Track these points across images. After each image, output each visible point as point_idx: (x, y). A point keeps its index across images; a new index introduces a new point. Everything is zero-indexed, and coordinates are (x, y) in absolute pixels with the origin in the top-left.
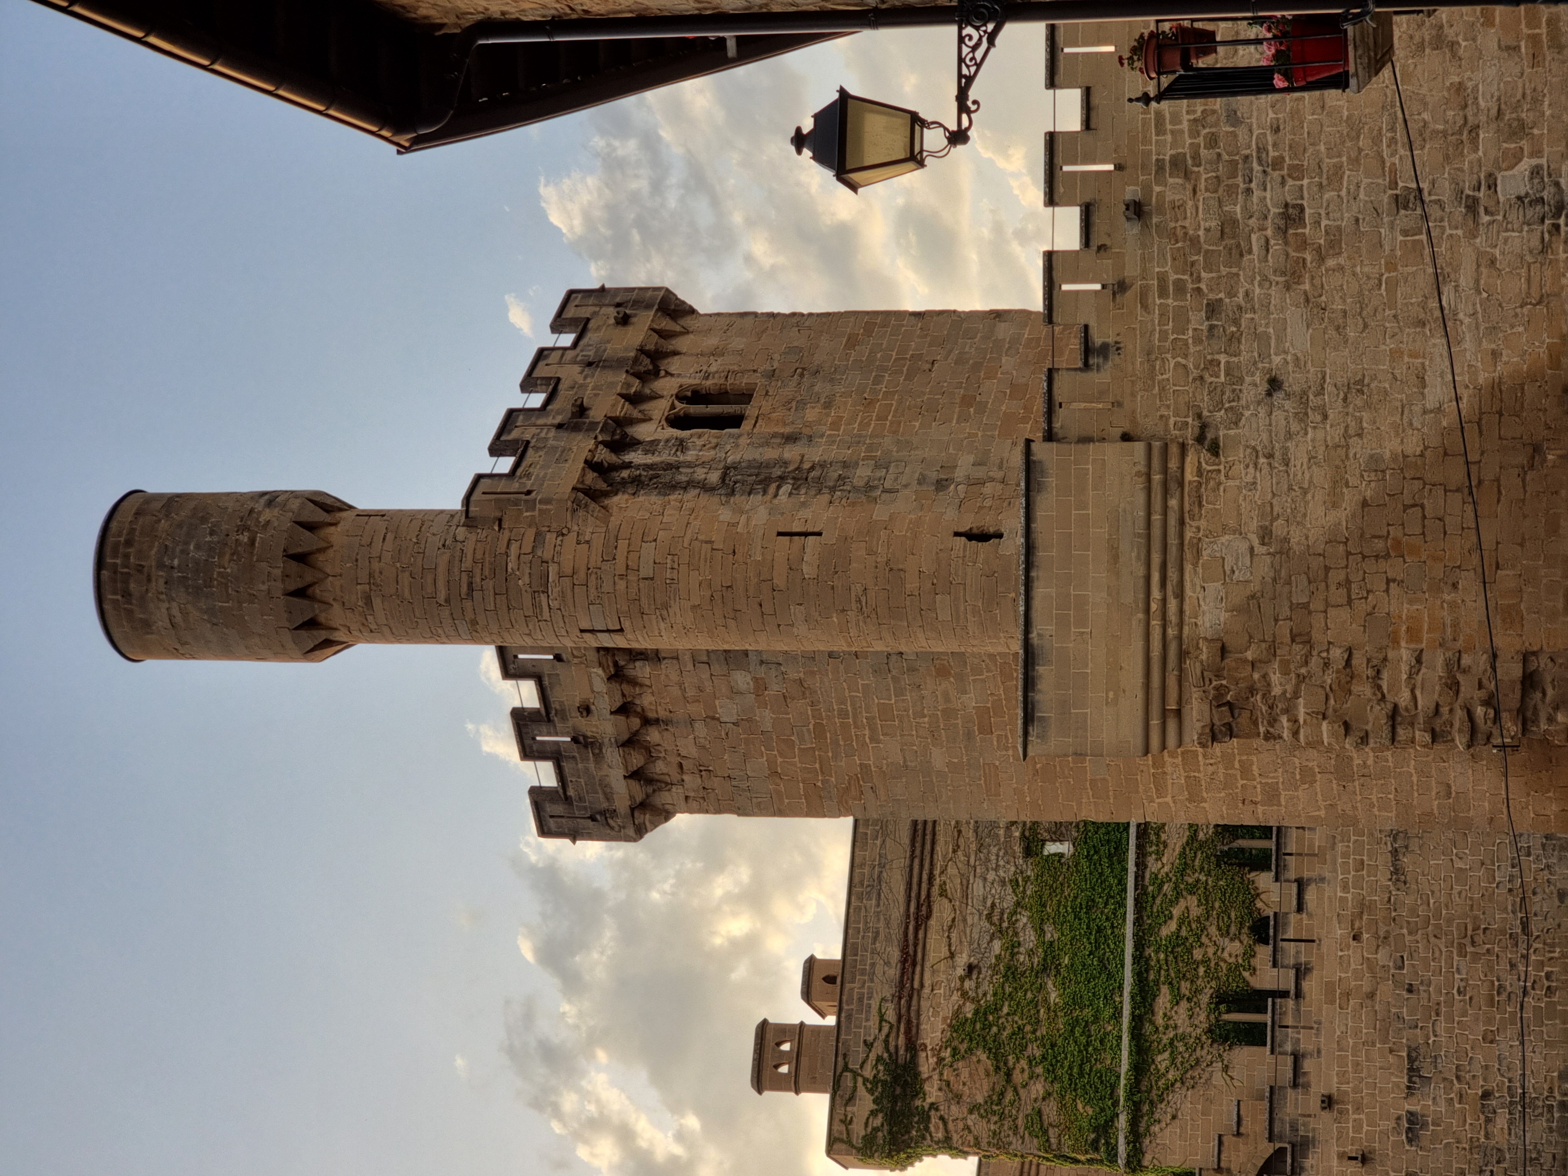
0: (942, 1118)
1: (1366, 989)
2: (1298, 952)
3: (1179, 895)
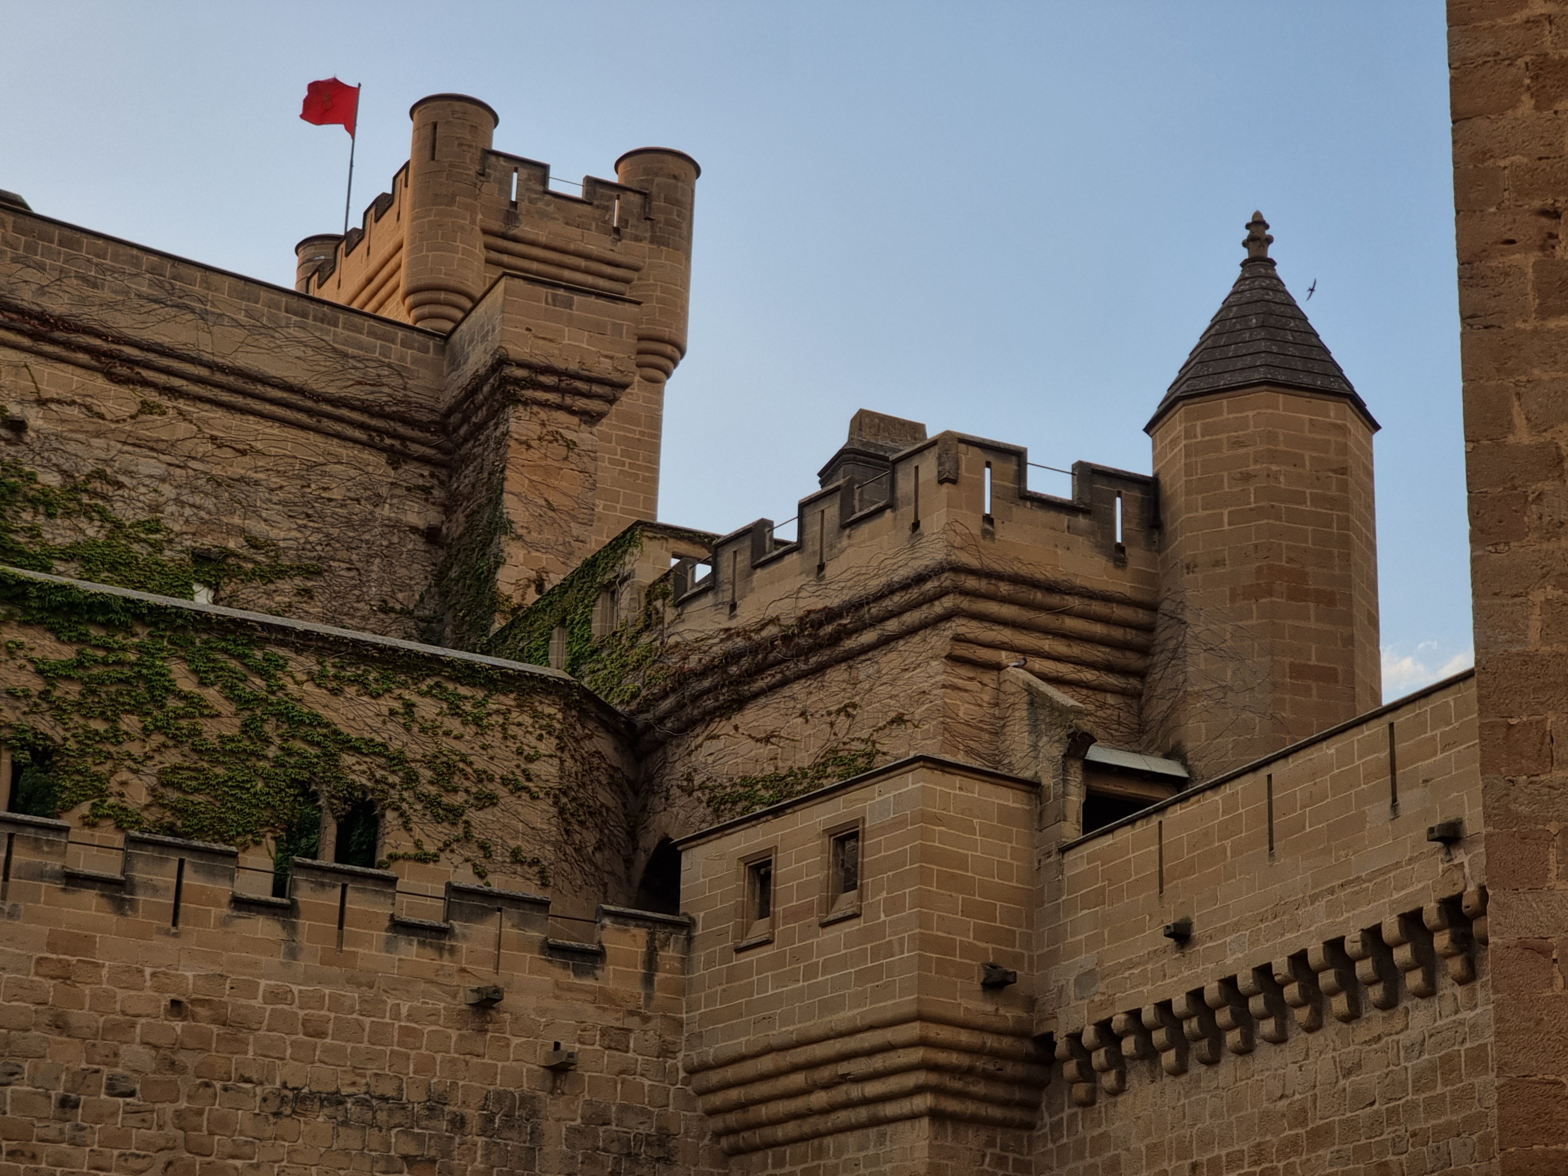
2: (155, 889)
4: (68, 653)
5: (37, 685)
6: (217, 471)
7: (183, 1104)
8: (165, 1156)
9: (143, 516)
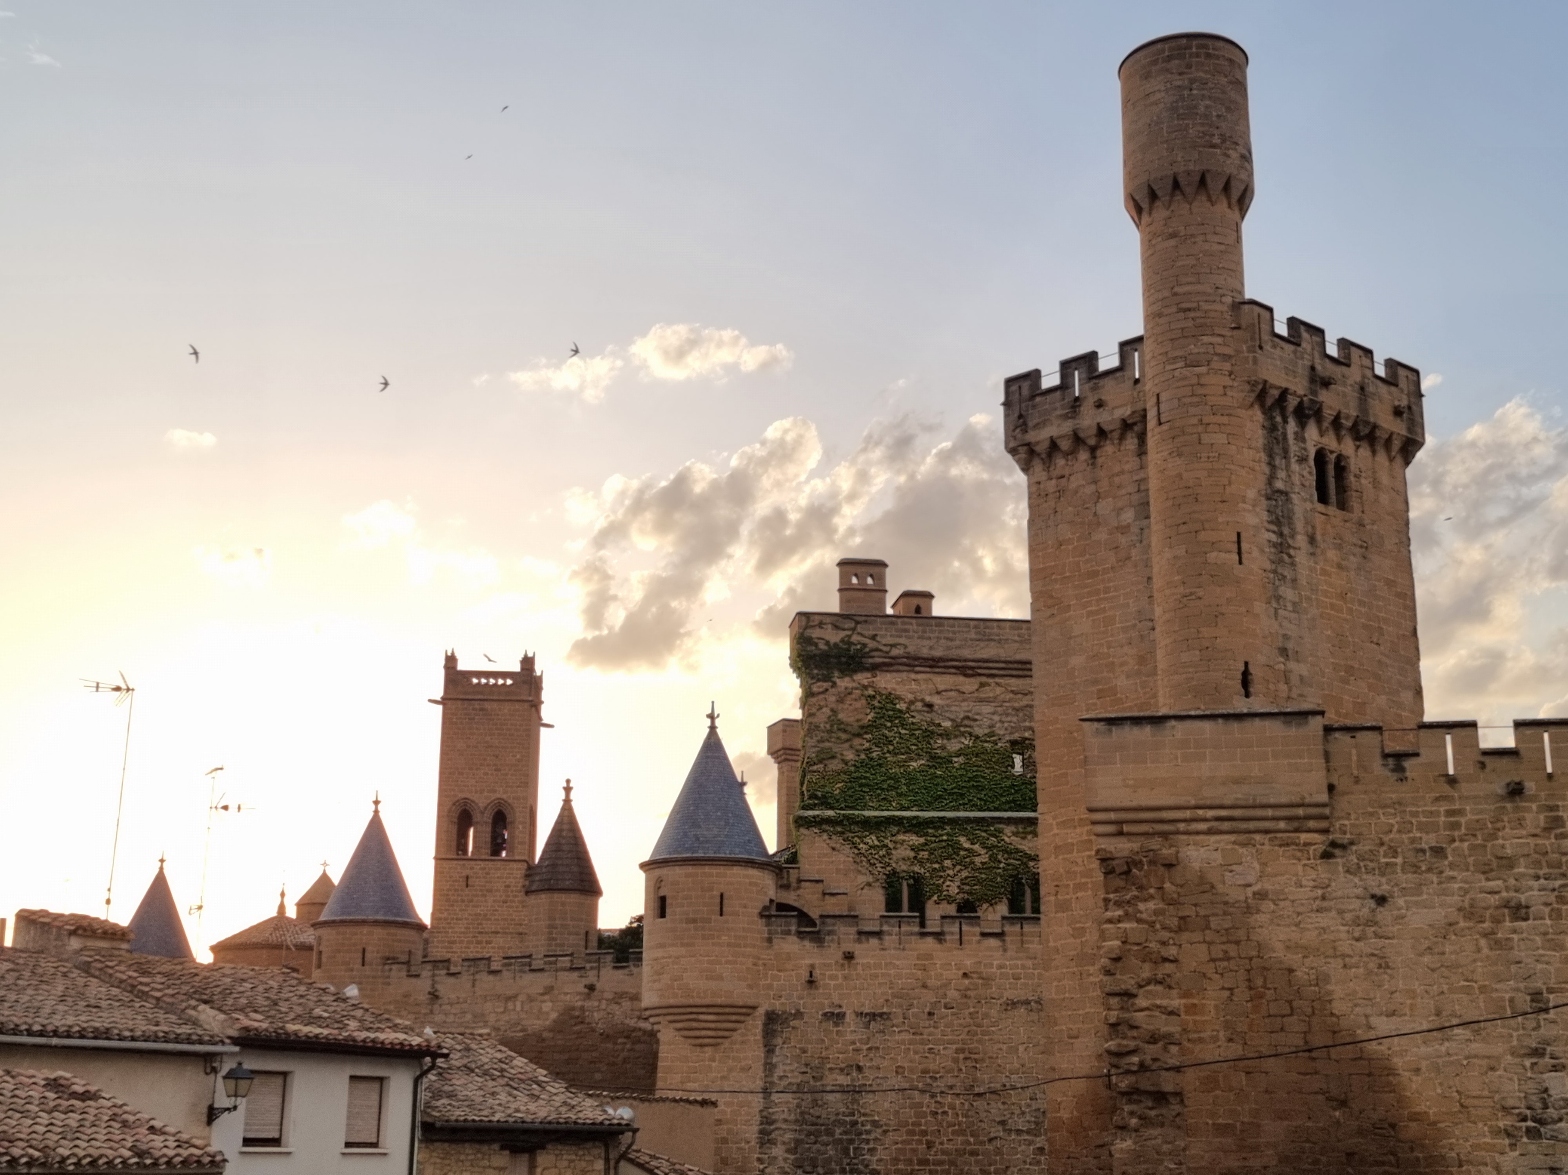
0: (827, 690)
1: (930, 983)
2: (952, 934)
3: (989, 848)
4: (922, 840)
5: (912, 854)
6: (1016, 705)
7: (972, 1010)
8: (967, 1029)
9: (987, 731)
